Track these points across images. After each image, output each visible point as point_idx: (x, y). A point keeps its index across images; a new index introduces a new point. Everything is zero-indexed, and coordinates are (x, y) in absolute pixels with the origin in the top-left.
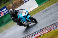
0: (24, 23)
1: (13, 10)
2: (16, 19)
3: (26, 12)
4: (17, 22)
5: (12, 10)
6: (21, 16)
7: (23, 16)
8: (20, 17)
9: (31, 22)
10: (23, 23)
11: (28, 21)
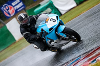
0: (52, 43)
1: (26, 16)
2: (33, 36)
3: (56, 19)
4: (36, 43)
5: (24, 17)
6: (44, 28)
7: (49, 27)
8: (42, 30)
9: (68, 40)
10: (50, 42)
11: (61, 39)
